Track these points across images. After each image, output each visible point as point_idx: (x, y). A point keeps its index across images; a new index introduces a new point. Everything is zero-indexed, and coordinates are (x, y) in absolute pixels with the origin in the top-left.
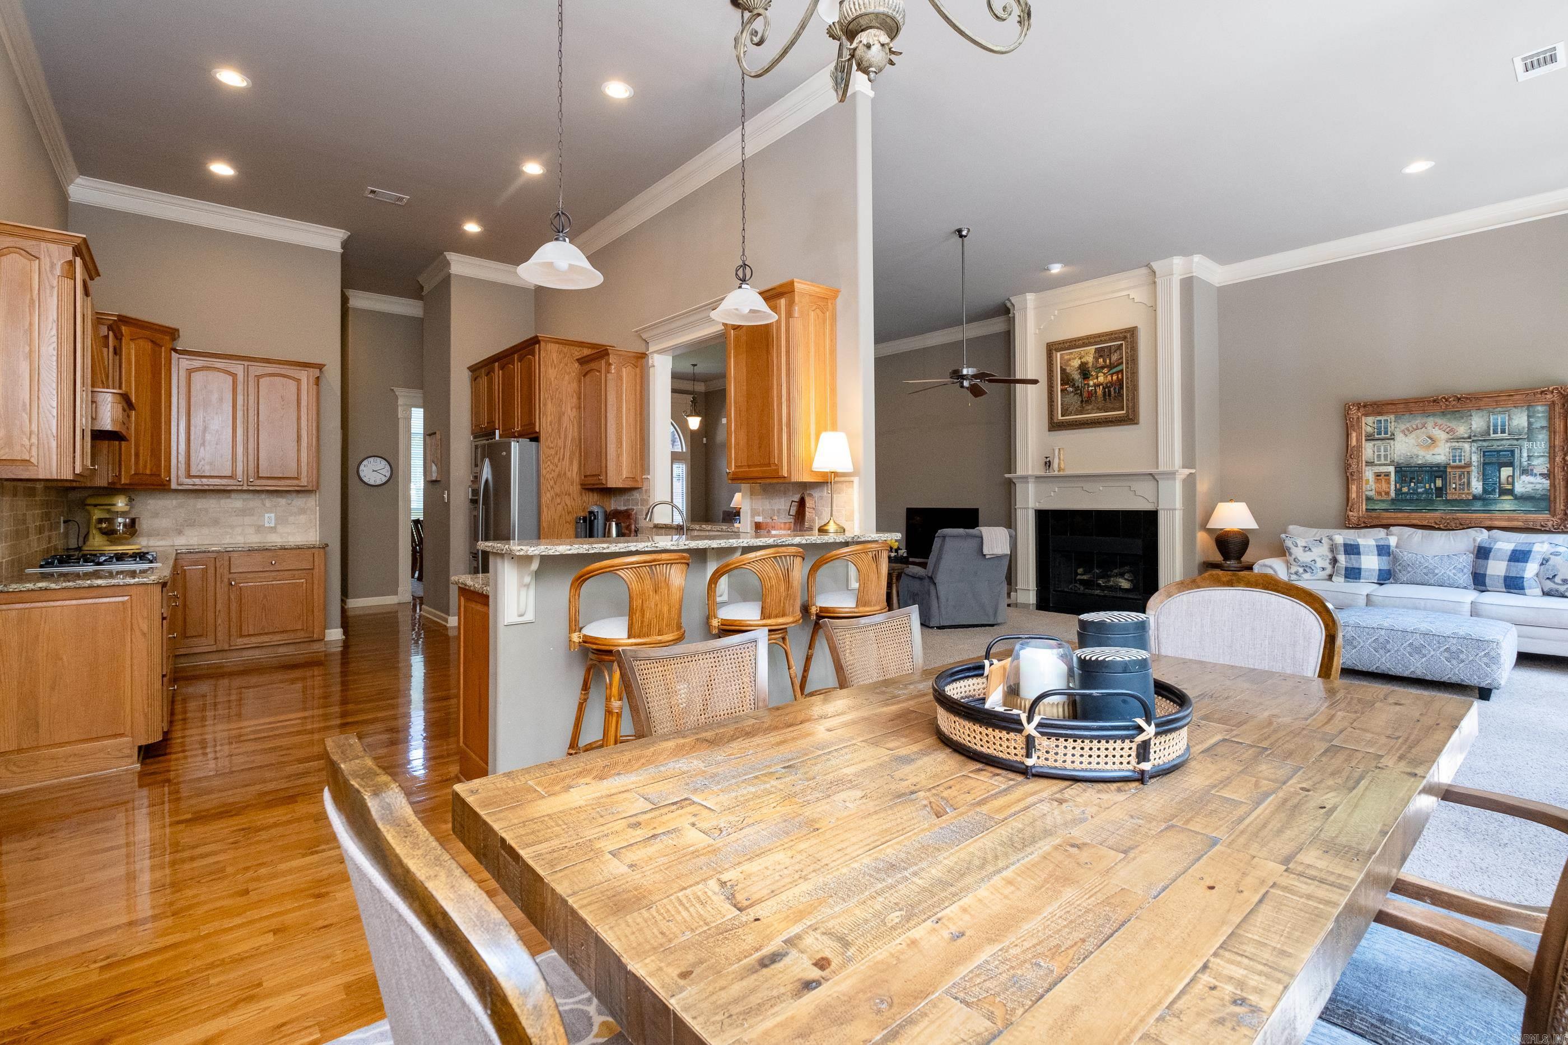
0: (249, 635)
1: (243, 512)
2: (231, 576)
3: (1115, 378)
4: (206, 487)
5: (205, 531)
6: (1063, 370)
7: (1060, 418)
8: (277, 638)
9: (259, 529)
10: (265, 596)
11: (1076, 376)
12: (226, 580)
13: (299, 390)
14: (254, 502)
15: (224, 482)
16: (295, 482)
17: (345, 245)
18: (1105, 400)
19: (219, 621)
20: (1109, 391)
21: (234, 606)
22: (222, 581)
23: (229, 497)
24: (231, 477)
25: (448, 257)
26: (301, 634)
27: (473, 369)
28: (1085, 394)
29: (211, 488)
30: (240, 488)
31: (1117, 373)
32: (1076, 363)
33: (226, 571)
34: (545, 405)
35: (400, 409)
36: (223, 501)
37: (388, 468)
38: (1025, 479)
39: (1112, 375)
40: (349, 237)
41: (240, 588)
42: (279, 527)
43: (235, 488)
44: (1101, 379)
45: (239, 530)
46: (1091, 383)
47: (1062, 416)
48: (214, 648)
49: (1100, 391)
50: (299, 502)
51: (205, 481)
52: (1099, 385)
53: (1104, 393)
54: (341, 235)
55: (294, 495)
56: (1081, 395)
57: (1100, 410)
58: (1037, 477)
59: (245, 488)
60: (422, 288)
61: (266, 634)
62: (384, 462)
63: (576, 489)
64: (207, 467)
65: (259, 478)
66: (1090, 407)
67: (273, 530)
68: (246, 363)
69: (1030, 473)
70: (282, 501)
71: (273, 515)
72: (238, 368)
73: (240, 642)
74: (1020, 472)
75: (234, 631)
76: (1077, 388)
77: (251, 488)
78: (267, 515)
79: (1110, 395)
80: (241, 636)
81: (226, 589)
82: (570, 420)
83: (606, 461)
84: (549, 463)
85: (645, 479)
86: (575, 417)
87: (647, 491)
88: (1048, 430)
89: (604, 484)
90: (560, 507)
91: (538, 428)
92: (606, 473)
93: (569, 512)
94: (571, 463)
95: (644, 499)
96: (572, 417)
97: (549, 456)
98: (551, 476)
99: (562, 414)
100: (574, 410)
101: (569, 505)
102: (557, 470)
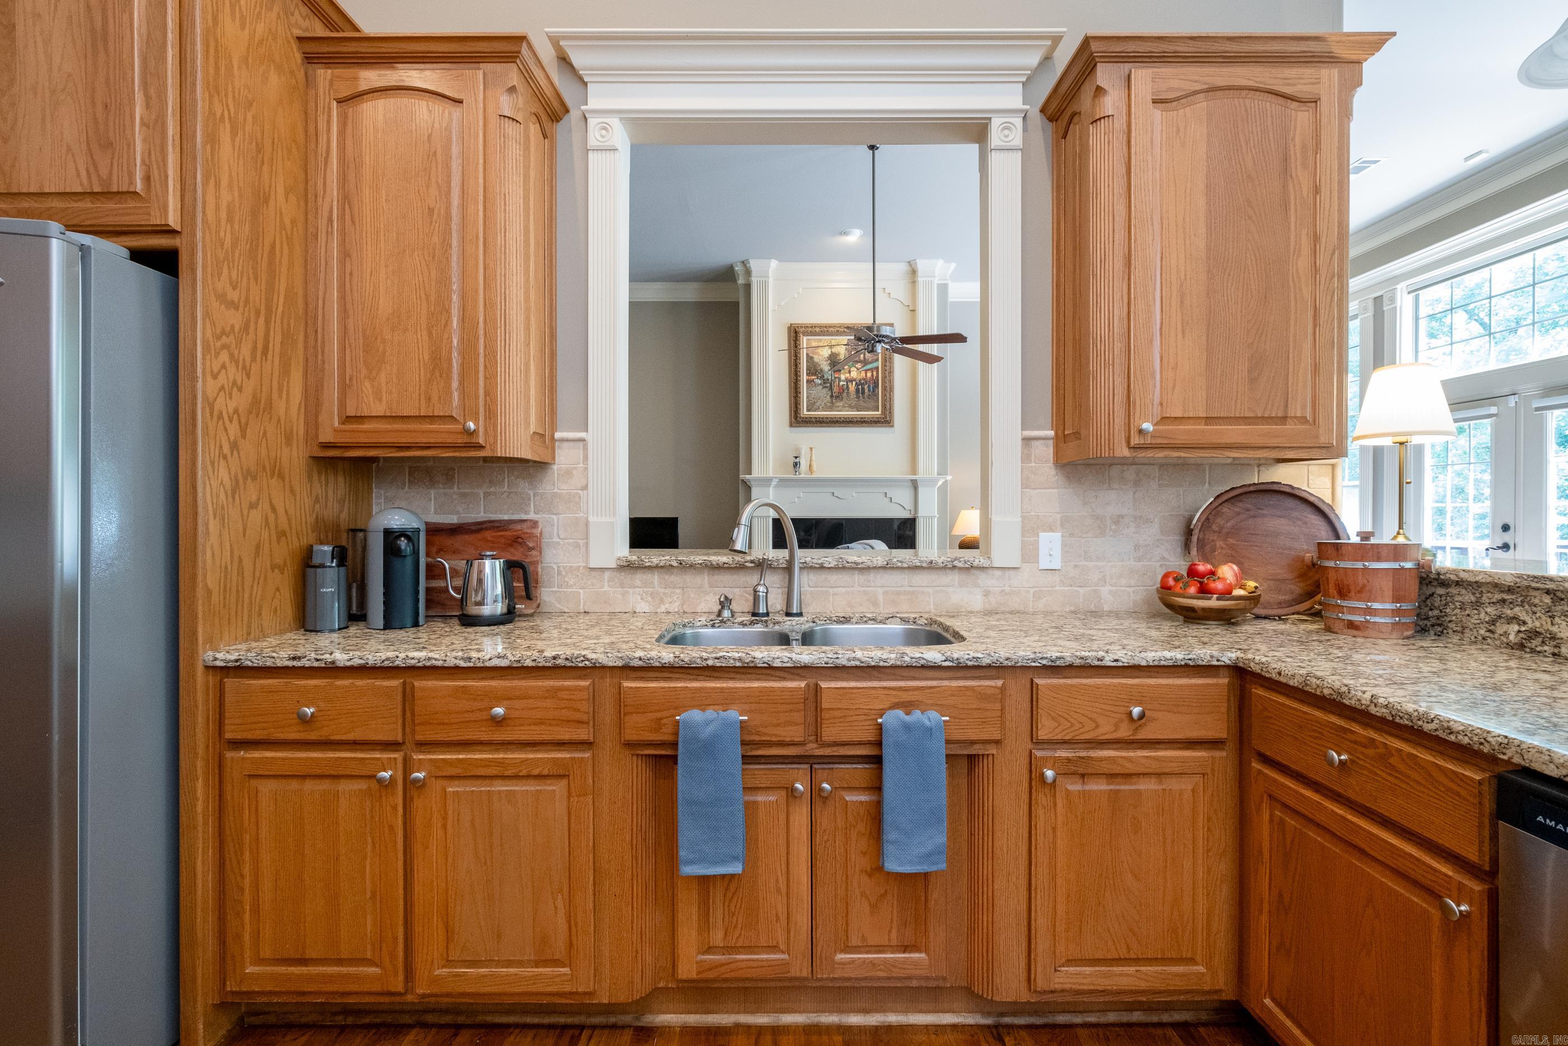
3: (869, 374)
6: (810, 358)
7: (805, 412)
11: (826, 367)
18: (858, 397)
20: (863, 389)
28: (836, 389)
31: (871, 370)
32: (826, 352)
38: (766, 482)
39: (866, 371)
44: (854, 374)
46: (843, 377)
47: (808, 410)
49: (852, 387)
52: (851, 381)
53: (857, 390)
56: (831, 389)
57: (851, 407)
58: (781, 480)
66: (841, 404)
69: (771, 475)
74: (757, 472)
76: (826, 381)
79: (863, 393)
82: (283, 227)
83: (491, 377)
84: (224, 356)
85: (562, 440)
86: (293, 222)
87: (568, 473)
88: (791, 426)
89: (481, 447)
90: (255, 517)
91: (173, 220)
92: (491, 414)
93: (282, 534)
94: (285, 371)
95: (555, 495)
96: (287, 221)
97: (223, 333)
98: (232, 406)
99: (261, 198)
100: (292, 198)
101: (281, 512)
102: (250, 386)
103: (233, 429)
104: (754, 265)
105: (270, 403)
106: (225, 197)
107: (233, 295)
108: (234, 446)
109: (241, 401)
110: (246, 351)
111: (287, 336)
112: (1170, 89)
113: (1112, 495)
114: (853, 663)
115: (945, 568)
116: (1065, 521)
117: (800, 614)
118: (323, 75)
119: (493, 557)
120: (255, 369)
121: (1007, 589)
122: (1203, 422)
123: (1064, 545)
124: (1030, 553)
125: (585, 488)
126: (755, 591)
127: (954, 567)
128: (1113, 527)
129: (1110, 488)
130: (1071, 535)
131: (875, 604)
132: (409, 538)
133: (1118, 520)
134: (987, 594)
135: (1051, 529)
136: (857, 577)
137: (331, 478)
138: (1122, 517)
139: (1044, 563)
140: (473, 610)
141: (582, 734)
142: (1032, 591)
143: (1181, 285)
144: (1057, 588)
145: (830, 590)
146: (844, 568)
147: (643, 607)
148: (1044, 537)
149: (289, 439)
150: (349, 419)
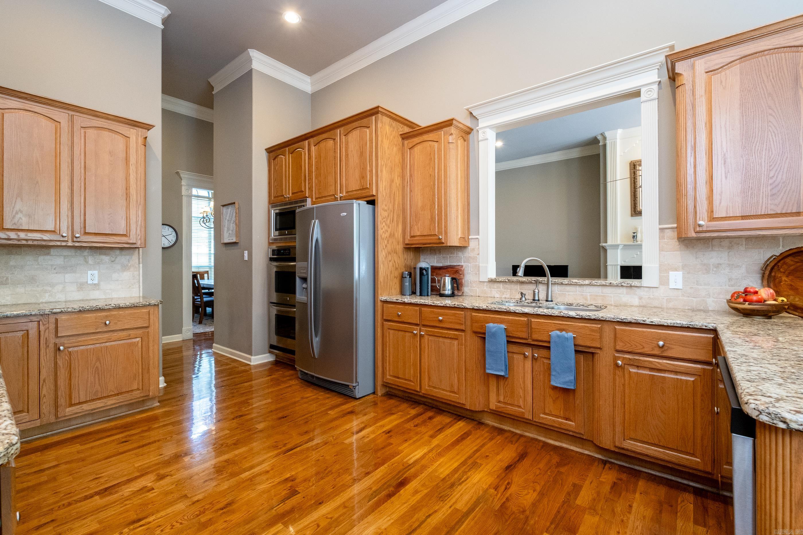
0: (80, 403)
1: (64, 269)
2: (58, 341)
4: (24, 242)
5: (20, 290)
8: (110, 402)
9: (82, 286)
10: (98, 359)
12: (51, 346)
13: (127, 148)
14: (77, 259)
15: (46, 237)
16: (124, 239)
17: (165, 21)
19: (44, 391)
21: (63, 374)
22: (47, 346)
23: (48, 254)
24: (54, 232)
25: (251, 54)
26: (137, 394)
27: (270, 151)
29: (30, 243)
30: (64, 244)
33: (52, 335)
34: (382, 171)
35: (183, 188)
36: (41, 258)
37: (174, 234)
38: (616, 247)
40: (169, 16)
41: (70, 353)
42: (102, 283)
43: (59, 243)
45: (60, 287)
48: (38, 423)
50: (123, 259)
51: (22, 235)
54: (163, 12)
55: (118, 252)
58: (625, 245)
59: (70, 244)
60: (212, 88)
61: (99, 399)
62: (171, 230)
63: (400, 248)
64: (24, 220)
65: (86, 233)
67: (96, 286)
68: (71, 113)
69: (619, 242)
70: (106, 258)
71: (96, 272)
72: (62, 116)
73: (69, 411)
74: (610, 241)
75: (62, 401)
77: (77, 244)
78: (90, 272)
80: (71, 405)
81: (52, 354)
82: (397, 187)
83: (446, 222)
84: (384, 224)
85: (471, 239)
86: (399, 184)
87: (473, 250)
88: (632, 216)
89: (443, 243)
90: (391, 264)
91: (374, 193)
92: (446, 233)
93: (397, 269)
94: (397, 225)
95: (470, 257)
96: (398, 184)
97: (384, 218)
98: (386, 235)
99: (392, 181)
100: (399, 178)
101: (396, 262)
102: (389, 230)
103: (386, 242)
104: (607, 134)
105: (394, 235)
106: (384, 184)
107: (386, 208)
108: (386, 246)
109: (387, 234)
110: (388, 221)
111: (398, 216)
112: (716, 64)
113: (714, 254)
114: (543, 314)
115: (617, 286)
116: (684, 267)
117: (552, 301)
118: (406, 142)
119: (448, 276)
120: (391, 225)
121: (652, 297)
122: (740, 218)
123: (684, 277)
124: (664, 281)
125: (479, 254)
126: (534, 292)
127: (622, 286)
128: (715, 269)
129: (712, 250)
130: (689, 273)
131: (586, 299)
132: (426, 270)
133: (718, 266)
134: (640, 298)
135: (676, 270)
136: (578, 288)
137: (409, 253)
138: (721, 264)
139: (672, 285)
140: (442, 292)
141: (463, 327)
142: (666, 298)
143: (725, 155)
144: (680, 298)
145: (567, 293)
146: (571, 284)
147: (497, 295)
148: (672, 274)
149: (398, 244)
150: (412, 237)
